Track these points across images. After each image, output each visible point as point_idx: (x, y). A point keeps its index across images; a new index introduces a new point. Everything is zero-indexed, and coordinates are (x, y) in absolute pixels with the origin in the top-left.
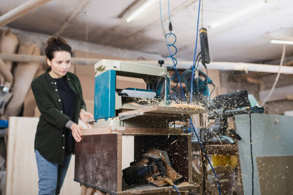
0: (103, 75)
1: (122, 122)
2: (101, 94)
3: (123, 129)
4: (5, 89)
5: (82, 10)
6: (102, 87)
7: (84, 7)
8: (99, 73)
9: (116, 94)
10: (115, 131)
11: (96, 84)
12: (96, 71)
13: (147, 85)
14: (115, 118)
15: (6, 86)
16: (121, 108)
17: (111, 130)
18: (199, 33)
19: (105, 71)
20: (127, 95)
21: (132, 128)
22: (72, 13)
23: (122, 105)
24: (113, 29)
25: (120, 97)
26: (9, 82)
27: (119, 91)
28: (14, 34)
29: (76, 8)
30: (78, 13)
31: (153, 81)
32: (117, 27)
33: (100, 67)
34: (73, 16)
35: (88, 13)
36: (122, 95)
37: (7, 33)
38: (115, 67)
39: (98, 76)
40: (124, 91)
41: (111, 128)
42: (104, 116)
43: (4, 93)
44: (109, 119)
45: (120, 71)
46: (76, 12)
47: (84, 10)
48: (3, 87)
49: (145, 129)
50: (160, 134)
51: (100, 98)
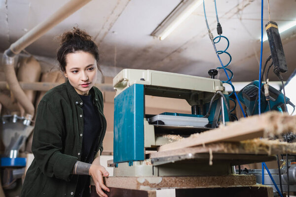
0: (124, 93)
1: (156, 169)
2: (122, 122)
3: (159, 180)
4: (25, 122)
5: (109, 30)
6: (124, 111)
7: (111, 25)
8: (119, 91)
9: (146, 122)
10: (144, 184)
11: (116, 107)
12: (115, 88)
13: (193, 108)
14: (145, 162)
15: (26, 118)
16: (154, 144)
17: (139, 184)
18: (265, 29)
19: (128, 86)
20: (163, 123)
21: (173, 179)
22: (98, 34)
23: (156, 140)
24: (145, 50)
25: (152, 127)
26: (30, 113)
27: (149, 117)
28: (37, 61)
29: (103, 28)
30: (106, 33)
31: (201, 101)
32: (150, 47)
33: (121, 81)
34: (100, 37)
35: (116, 33)
36: (155, 123)
37: (29, 60)
38: (143, 80)
39: (118, 96)
40: (158, 118)
41: (138, 180)
42: (127, 159)
43: (25, 126)
44: (135, 163)
45: (151, 86)
46: (103, 32)
47: (112, 30)
48: (24, 120)
49: (195, 179)
50: (219, 186)
51: (121, 130)
